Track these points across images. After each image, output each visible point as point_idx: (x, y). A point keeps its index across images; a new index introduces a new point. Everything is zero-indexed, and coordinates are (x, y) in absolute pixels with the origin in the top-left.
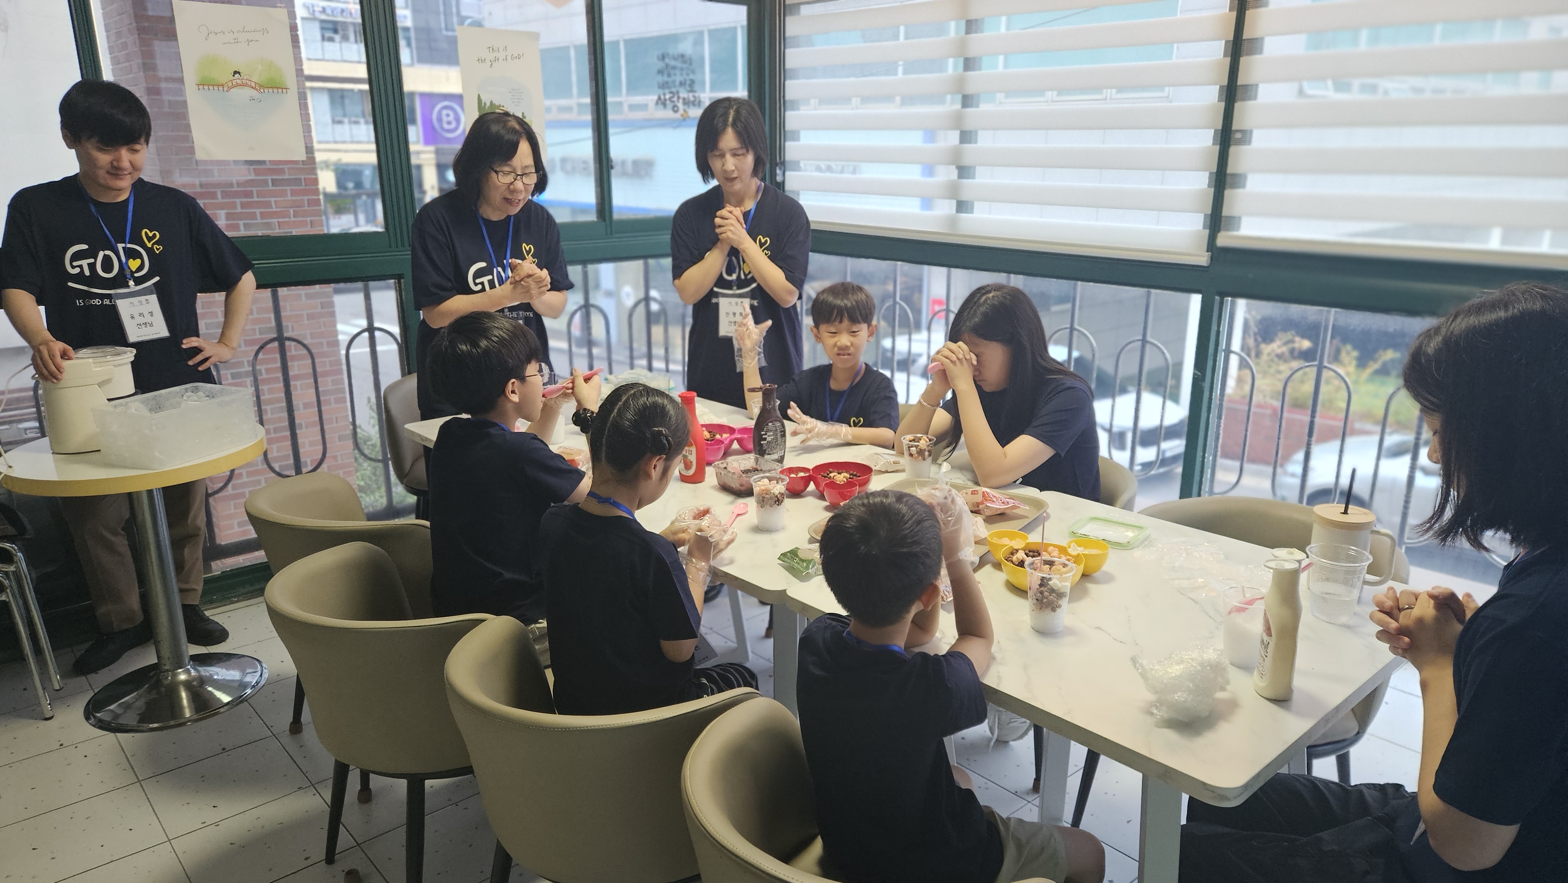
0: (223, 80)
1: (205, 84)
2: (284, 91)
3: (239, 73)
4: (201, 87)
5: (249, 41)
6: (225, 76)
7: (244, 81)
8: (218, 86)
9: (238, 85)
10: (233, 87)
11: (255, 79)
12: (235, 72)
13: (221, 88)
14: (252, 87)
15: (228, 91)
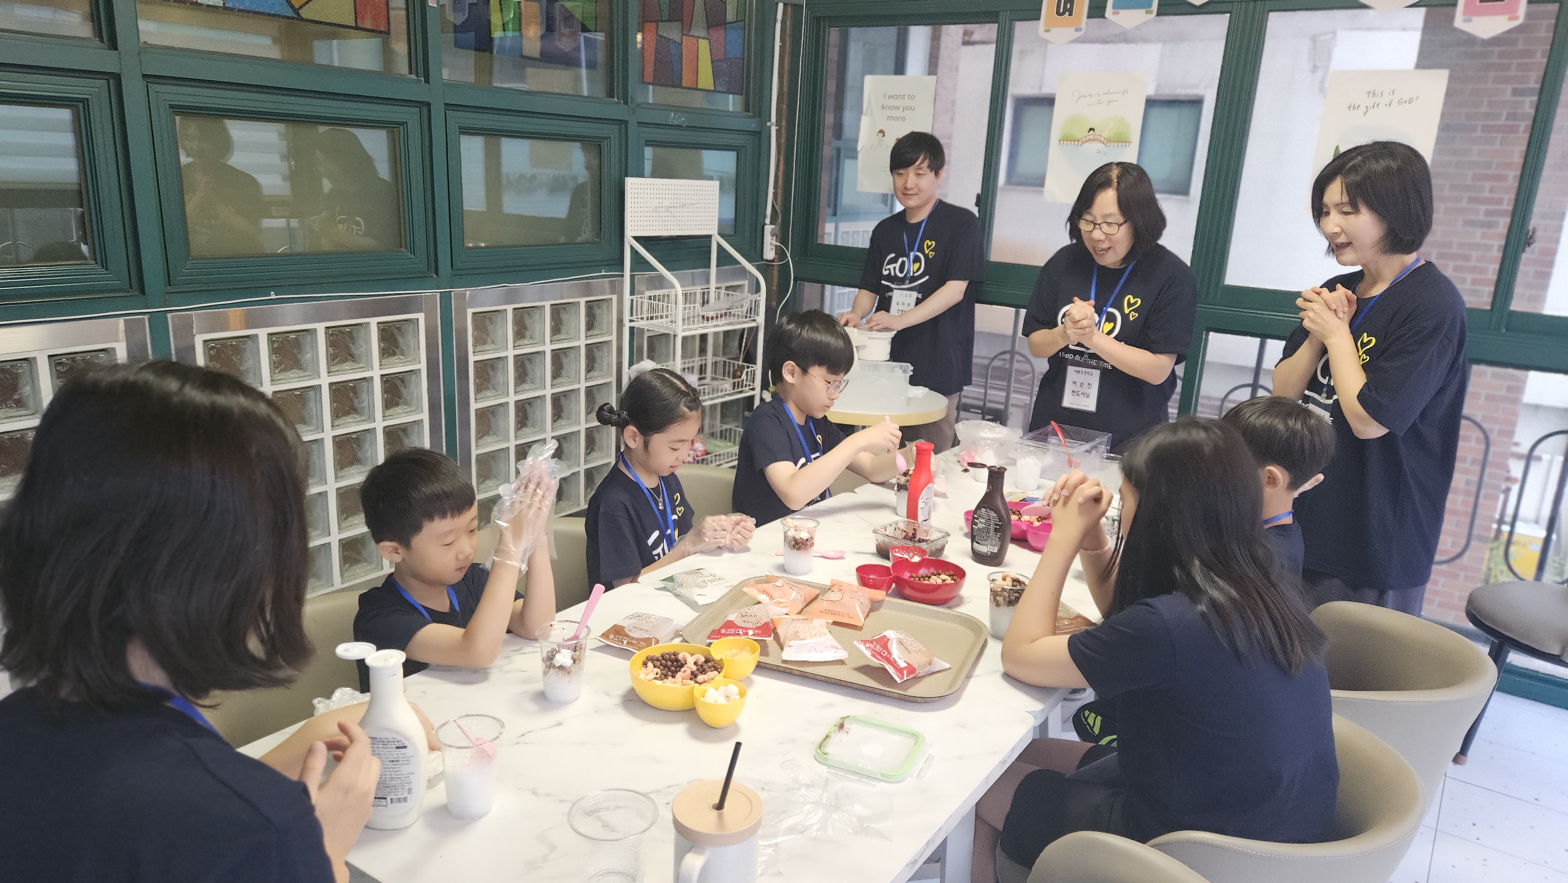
0: (1079, 137)
1: (1066, 139)
2: (1128, 144)
3: (1093, 130)
4: (1062, 142)
5: (1109, 102)
6: (1081, 132)
7: (1096, 137)
8: (1075, 141)
9: (1090, 140)
10: (1087, 141)
11: (1106, 134)
12: (1091, 129)
13: (1076, 143)
14: (1100, 141)
15: (1081, 145)
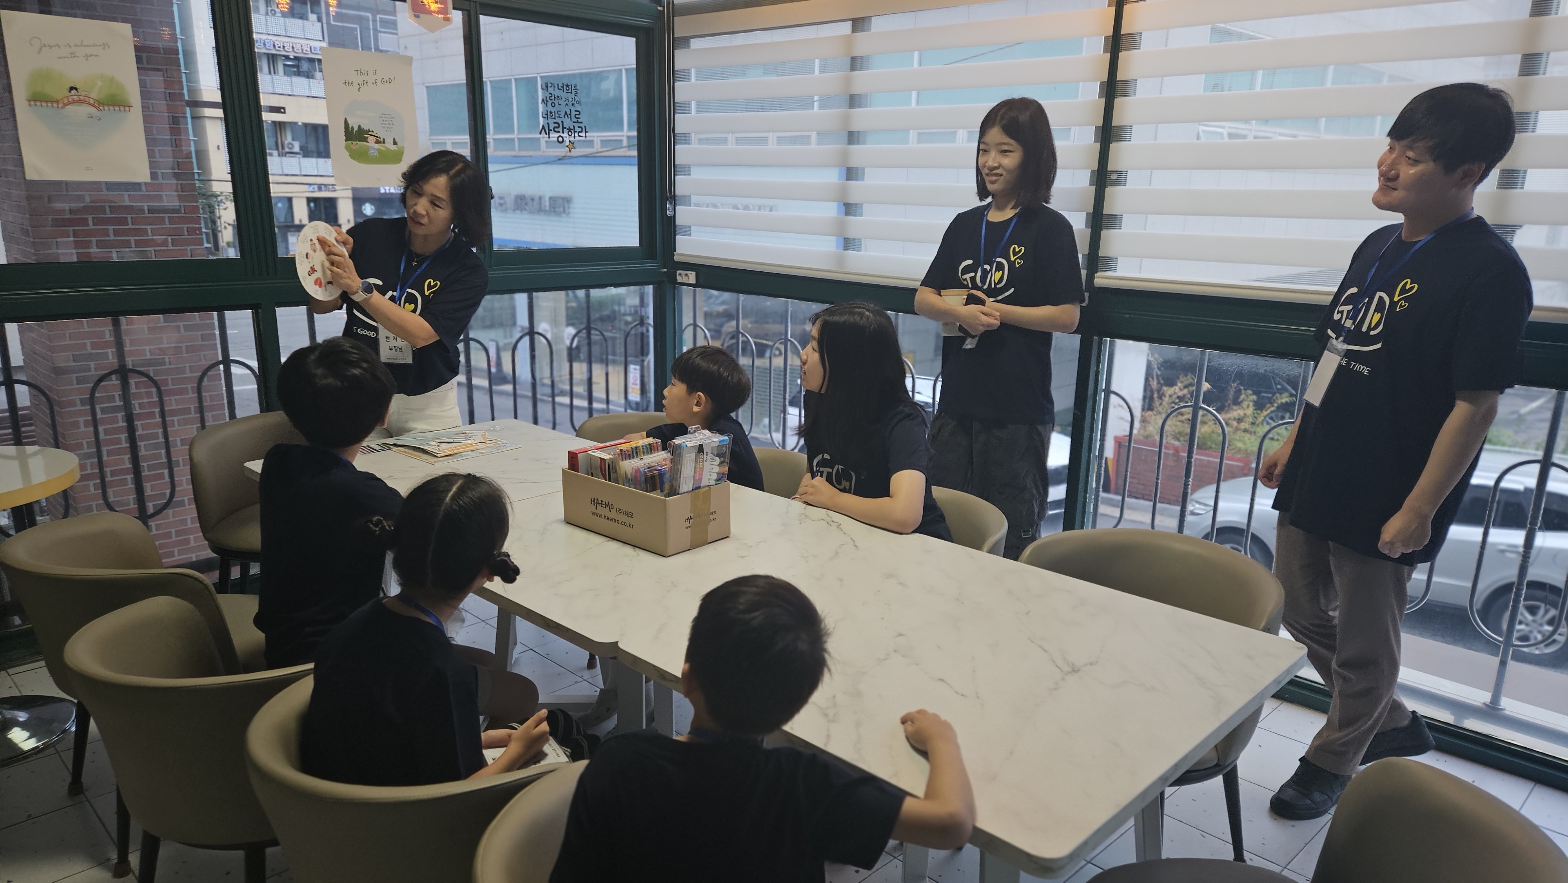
0: (57, 96)
1: (37, 99)
2: (127, 109)
3: (76, 89)
4: (32, 103)
5: (88, 56)
7: (82, 98)
8: (52, 102)
9: (74, 102)
10: (69, 103)
11: (94, 95)
13: (55, 105)
14: (91, 104)
15: (63, 108)
